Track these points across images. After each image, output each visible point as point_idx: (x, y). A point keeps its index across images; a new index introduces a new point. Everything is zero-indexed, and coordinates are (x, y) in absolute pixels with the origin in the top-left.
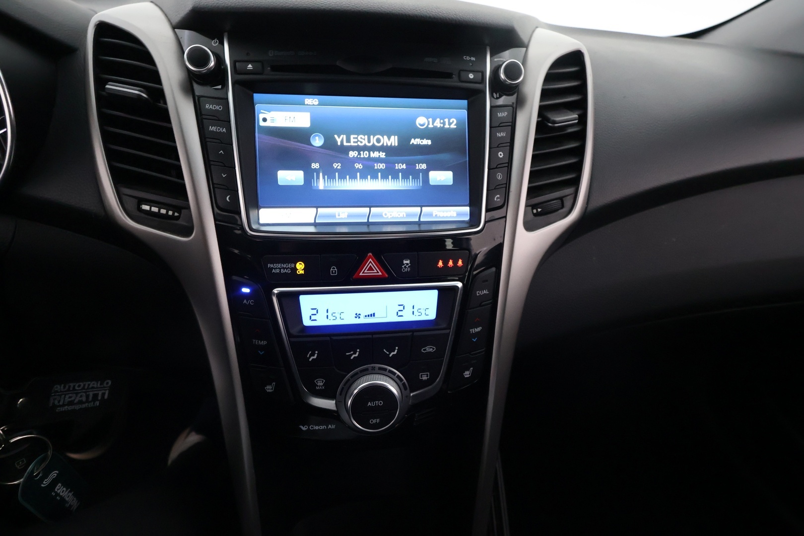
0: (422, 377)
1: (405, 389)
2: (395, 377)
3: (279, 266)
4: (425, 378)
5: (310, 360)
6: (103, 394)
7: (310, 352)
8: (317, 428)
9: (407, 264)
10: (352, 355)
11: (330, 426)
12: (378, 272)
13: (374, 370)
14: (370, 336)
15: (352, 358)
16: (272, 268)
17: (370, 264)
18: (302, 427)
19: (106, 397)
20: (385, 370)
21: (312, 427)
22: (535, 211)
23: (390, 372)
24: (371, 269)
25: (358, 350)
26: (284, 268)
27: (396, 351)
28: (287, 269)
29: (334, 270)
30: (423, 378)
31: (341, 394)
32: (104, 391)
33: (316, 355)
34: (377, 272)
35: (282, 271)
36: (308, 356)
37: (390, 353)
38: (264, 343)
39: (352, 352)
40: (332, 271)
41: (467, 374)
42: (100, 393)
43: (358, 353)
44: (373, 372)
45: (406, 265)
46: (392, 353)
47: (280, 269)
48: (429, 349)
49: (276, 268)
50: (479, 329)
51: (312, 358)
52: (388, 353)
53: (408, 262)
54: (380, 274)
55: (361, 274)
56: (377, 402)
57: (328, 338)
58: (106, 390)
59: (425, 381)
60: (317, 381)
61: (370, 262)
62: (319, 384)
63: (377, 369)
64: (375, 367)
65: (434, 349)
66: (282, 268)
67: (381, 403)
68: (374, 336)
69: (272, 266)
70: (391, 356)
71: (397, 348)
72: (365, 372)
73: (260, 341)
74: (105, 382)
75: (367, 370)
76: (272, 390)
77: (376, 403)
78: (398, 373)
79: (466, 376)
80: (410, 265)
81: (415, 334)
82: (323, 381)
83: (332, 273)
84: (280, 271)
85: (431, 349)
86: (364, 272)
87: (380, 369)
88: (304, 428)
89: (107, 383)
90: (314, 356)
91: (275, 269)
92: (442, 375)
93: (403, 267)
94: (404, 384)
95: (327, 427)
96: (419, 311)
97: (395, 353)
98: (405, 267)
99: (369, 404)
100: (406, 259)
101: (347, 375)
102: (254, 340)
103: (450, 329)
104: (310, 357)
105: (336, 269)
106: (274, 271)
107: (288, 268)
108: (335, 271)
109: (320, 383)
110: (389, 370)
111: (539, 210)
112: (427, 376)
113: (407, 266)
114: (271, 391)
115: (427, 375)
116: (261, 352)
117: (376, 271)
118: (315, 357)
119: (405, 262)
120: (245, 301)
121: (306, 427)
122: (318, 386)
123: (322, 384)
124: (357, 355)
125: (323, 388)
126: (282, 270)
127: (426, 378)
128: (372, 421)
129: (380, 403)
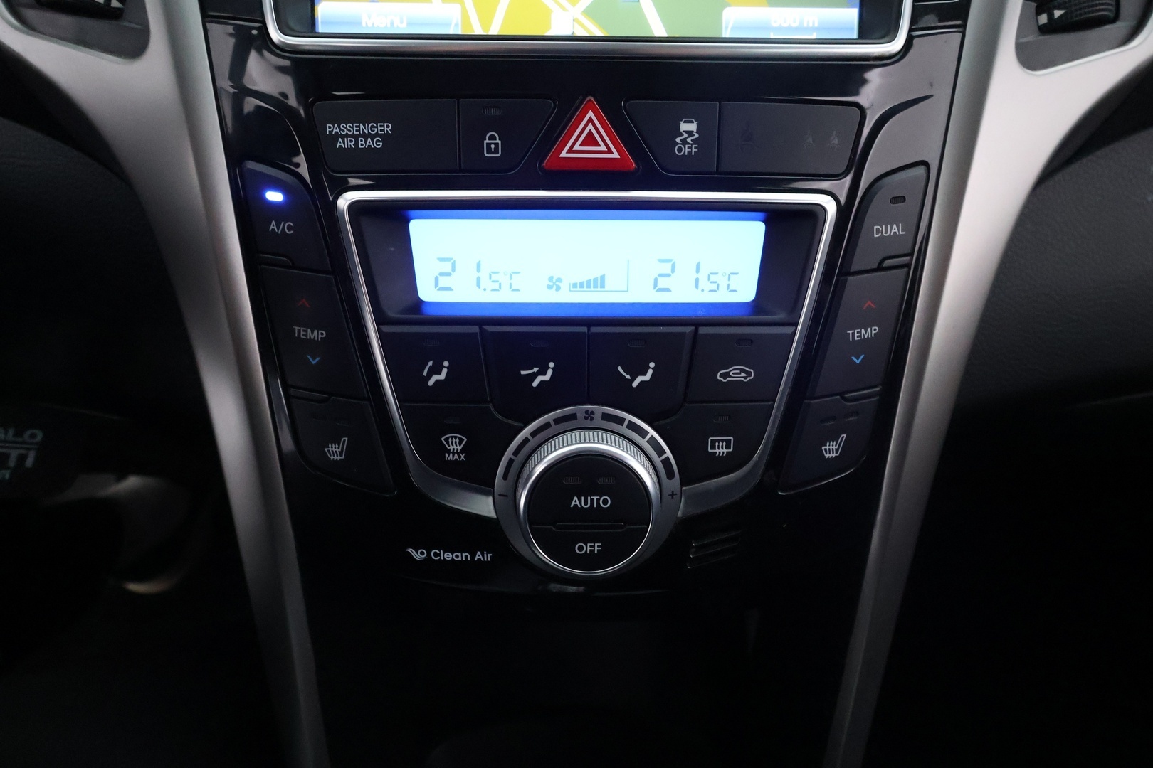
0: (713, 447)
1: (670, 475)
2: (643, 443)
3: (353, 128)
4: (721, 450)
5: (431, 383)
6: (22, 458)
7: (430, 363)
8: (448, 556)
9: (690, 133)
10: (534, 376)
11: (478, 555)
12: (610, 151)
13: (592, 419)
14: (585, 329)
15: (535, 384)
16: (337, 136)
17: (590, 127)
18: (412, 551)
19: (29, 462)
20: (620, 421)
21: (436, 555)
22: (1043, 19)
23: (632, 426)
24: (590, 140)
25: (552, 365)
26: (365, 136)
27: (650, 372)
28: (373, 137)
29: (493, 143)
30: (717, 451)
31: (505, 477)
32: (23, 452)
33: (445, 371)
34: (607, 150)
35: (362, 143)
36: (425, 373)
37: (633, 379)
38: (319, 335)
39: (536, 370)
40: (489, 145)
41: (831, 450)
42: (14, 454)
43: (550, 372)
44: (588, 423)
45: (685, 135)
46: (640, 379)
47: (356, 137)
48: (737, 374)
49: (347, 136)
50: (871, 332)
51: (435, 378)
52: (628, 377)
53: (692, 127)
54: (616, 155)
55: (564, 154)
56: (595, 498)
57: (476, 329)
58: (29, 449)
59: (721, 458)
60: (447, 440)
61: (590, 120)
62: (451, 447)
63: (598, 416)
64: (593, 413)
65: (749, 374)
66: (360, 136)
67: (605, 502)
68: (594, 330)
69: (335, 129)
70: (635, 384)
71: (652, 365)
72: (568, 424)
73: (309, 331)
74: (29, 432)
75: (572, 417)
76: (341, 456)
77: (592, 500)
78: (652, 432)
79: (827, 456)
80: (696, 136)
81: (703, 330)
82: (461, 441)
83: (489, 151)
84: (356, 144)
85: (743, 375)
86: (573, 149)
87: (606, 417)
88: (418, 555)
89: (33, 436)
90: (439, 373)
91: (343, 137)
92: (765, 446)
93: (678, 140)
94: (666, 462)
95: (473, 556)
96: (713, 278)
97: (647, 378)
98: (684, 142)
99: (575, 502)
100: (689, 117)
101: (521, 429)
102: (297, 328)
103: (796, 324)
104: (429, 376)
105: (498, 141)
106: (340, 143)
107: (377, 135)
108: (496, 145)
109: (454, 445)
110: (630, 422)
111: (1057, 13)
112: (728, 447)
113: (689, 140)
114: (339, 458)
115: (728, 442)
116: (314, 359)
117: (603, 148)
118: (442, 376)
119: (684, 127)
120: (273, 226)
121: (422, 553)
122: (449, 452)
123: (460, 448)
124: (547, 377)
125: (462, 457)
126: (361, 141)
127: (725, 450)
128: (581, 548)
129: (603, 501)
